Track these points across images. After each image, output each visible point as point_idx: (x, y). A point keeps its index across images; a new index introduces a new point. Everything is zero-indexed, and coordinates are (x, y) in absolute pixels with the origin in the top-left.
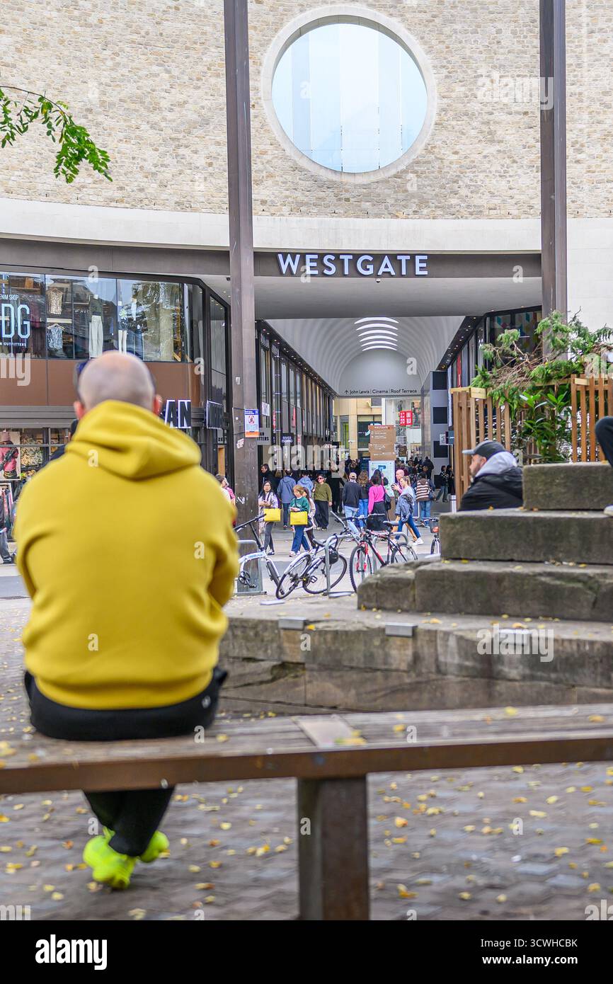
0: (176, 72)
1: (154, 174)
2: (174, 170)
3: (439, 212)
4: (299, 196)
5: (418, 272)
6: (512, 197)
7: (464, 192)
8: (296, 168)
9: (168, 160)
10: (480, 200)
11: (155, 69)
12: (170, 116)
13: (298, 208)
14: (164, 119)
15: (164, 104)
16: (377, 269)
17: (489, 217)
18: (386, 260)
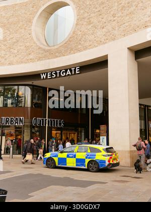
0: (11, 30)
1: (4, 57)
2: (8, 55)
3: (76, 51)
4: (40, 56)
6: (95, 40)
8: (40, 48)
9: (8, 53)
11: (6, 31)
12: (9, 42)
13: (39, 59)
14: (8, 43)
15: (8, 39)
17: (89, 49)
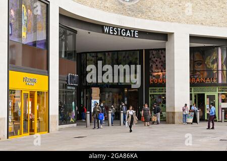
5: (136, 36)
7: (152, 11)
10: (156, 15)
16: (126, 34)
18: (128, 31)
